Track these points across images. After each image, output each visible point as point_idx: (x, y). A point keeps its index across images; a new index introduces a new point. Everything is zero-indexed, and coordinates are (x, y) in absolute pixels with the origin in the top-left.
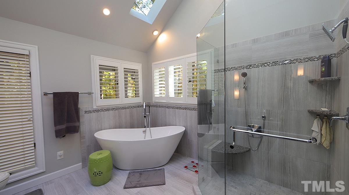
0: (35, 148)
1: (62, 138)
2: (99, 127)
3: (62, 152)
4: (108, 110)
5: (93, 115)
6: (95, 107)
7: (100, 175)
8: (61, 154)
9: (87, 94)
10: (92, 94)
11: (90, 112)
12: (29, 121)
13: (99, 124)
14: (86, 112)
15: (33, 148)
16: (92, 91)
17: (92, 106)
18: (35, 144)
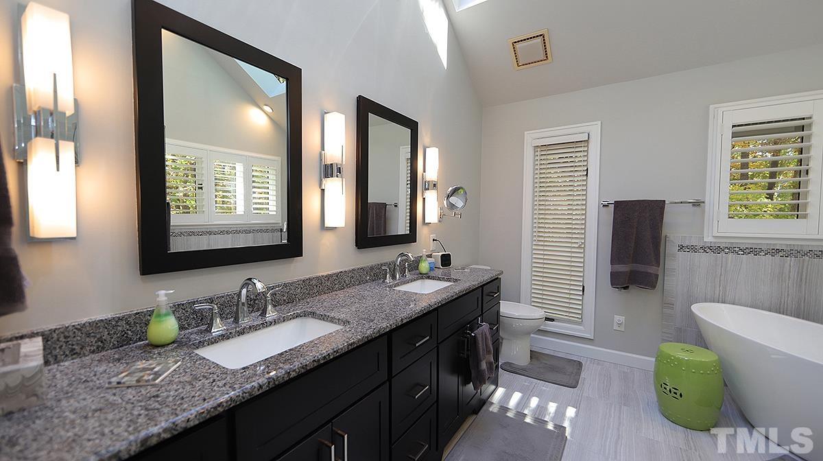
0: (583, 294)
1: (623, 290)
2: (717, 293)
3: (622, 319)
4: (753, 251)
5: (704, 259)
6: (708, 239)
7: (675, 395)
8: (619, 321)
9: (691, 204)
10: (701, 204)
11: (693, 249)
12: (579, 247)
13: (718, 286)
14: (681, 248)
15: (581, 294)
16: (704, 196)
17: (702, 236)
18: (584, 287)
